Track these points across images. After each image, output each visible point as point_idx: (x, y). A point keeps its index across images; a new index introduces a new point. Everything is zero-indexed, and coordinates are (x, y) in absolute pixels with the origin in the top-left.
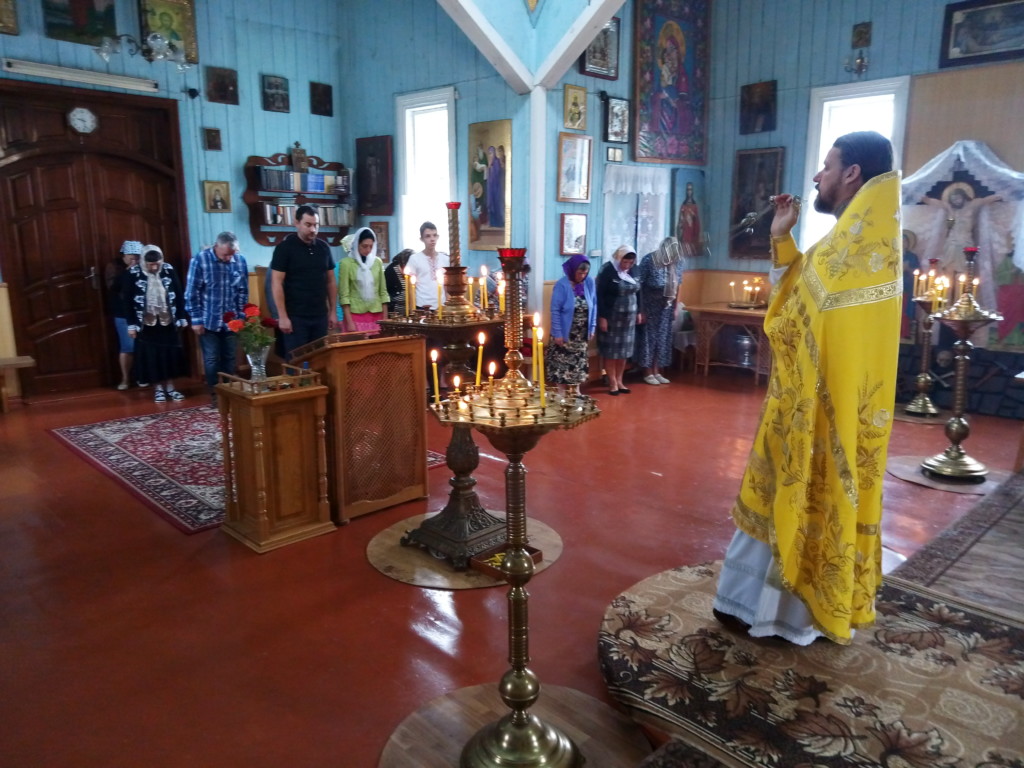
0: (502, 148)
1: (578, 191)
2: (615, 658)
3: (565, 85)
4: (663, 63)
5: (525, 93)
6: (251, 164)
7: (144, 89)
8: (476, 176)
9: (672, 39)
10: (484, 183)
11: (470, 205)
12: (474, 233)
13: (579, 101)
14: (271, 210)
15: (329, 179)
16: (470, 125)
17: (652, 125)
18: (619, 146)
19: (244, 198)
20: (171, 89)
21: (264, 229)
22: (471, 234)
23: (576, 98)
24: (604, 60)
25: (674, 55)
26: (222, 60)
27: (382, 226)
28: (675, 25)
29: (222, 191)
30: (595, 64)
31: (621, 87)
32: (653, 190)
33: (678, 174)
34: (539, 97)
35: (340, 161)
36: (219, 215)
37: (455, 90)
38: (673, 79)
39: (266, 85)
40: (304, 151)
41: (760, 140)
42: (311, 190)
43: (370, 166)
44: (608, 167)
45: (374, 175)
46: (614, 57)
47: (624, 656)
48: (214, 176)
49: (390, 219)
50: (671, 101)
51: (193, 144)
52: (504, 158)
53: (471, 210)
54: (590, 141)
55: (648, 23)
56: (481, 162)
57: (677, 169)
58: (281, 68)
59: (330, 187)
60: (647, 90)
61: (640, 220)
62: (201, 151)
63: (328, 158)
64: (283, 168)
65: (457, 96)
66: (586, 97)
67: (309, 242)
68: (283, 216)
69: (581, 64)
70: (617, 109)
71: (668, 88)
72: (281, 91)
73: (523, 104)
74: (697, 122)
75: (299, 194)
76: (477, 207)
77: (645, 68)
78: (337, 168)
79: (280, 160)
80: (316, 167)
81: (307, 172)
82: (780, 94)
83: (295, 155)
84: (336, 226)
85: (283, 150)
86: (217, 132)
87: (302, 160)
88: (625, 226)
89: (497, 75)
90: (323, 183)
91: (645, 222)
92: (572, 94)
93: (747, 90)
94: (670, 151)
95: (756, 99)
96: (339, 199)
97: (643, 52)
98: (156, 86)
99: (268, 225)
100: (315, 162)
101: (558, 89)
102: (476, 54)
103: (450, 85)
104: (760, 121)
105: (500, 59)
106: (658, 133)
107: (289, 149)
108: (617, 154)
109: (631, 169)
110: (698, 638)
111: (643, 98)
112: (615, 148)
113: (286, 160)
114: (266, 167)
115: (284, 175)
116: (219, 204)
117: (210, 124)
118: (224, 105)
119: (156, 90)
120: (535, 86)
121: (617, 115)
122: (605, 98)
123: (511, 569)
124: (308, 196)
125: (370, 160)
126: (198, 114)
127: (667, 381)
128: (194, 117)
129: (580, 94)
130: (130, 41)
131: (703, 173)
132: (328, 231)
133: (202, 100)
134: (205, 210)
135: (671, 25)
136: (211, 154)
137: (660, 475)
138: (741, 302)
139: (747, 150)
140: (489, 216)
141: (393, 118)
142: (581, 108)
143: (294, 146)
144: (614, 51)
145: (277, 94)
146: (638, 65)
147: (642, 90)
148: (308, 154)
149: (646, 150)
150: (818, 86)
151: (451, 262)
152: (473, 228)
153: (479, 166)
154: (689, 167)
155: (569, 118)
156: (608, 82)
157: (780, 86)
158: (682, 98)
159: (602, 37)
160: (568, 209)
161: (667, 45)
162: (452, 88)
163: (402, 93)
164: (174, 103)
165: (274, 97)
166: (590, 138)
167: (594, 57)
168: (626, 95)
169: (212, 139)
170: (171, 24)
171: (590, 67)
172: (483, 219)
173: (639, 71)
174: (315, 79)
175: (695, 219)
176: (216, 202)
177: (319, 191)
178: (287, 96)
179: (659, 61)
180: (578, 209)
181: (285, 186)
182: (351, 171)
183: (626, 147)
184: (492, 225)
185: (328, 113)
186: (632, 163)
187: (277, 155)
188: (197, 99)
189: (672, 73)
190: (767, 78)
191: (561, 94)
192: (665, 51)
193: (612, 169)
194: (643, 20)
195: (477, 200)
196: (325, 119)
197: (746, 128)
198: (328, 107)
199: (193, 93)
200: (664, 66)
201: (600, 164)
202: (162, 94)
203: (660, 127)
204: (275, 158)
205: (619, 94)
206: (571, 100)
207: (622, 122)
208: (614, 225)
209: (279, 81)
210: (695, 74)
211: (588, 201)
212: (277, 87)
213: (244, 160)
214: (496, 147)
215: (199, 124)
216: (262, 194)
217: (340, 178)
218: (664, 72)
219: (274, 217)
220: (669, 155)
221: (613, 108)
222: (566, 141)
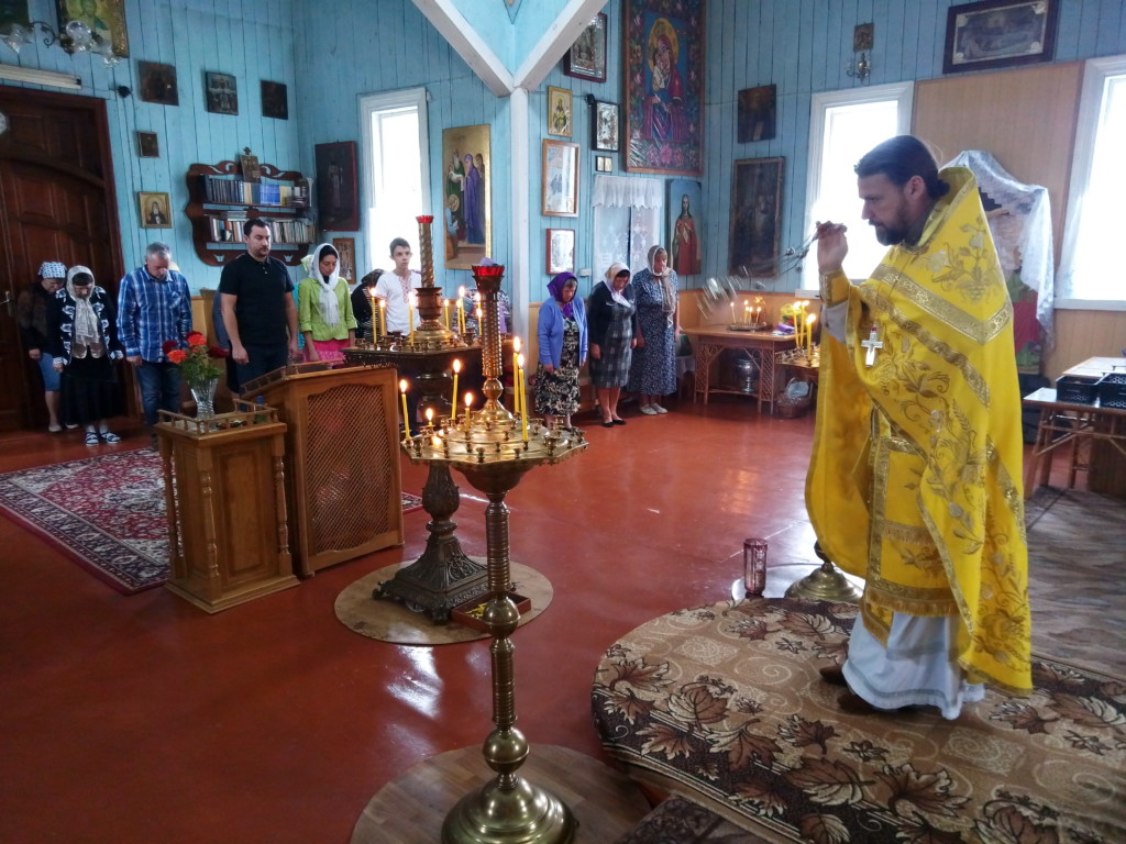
0: (480, 157)
1: (564, 203)
2: (610, 712)
3: (548, 88)
4: (655, 64)
5: (505, 95)
6: (194, 173)
7: (65, 85)
8: (451, 187)
9: (664, 38)
10: (461, 195)
11: (445, 218)
12: (452, 250)
13: (565, 104)
14: (219, 225)
15: (285, 190)
16: (443, 131)
17: (644, 131)
18: (608, 154)
19: (187, 211)
20: (96, 86)
21: (210, 246)
22: (448, 252)
23: (560, 101)
24: (591, 60)
25: (666, 55)
26: (157, 53)
27: (348, 243)
28: (667, 23)
29: (160, 205)
30: (582, 64)
31: (610, 90)
32: (646, 203)
33: (673, 186)
34: (519, 100)
35: (298, 170)
36: (158, 230)
37: (426, 91)
38: (666, 82)
39: (210, 81)
40: (255, 159)
41: (758, 149)
42: (264, 202)
43: (332, 175)
44: (597, 179)
45: (337, 186)
46: (602, 58)
47: (620, 709)
48: (149, 187)
49: (357, 236)
50: (664, 105)
51: (125, 149)
52: (483, 166)
53: (446, 225)
54: (577, 149)
55: (638, 20)
56: (457, 172)
57: (672, 180)
58: (227, 63)
59: (285, 199)
60: (638, 94)
61: (632, 237)
62: (135, 159)
63: (284, 165)
64: (231, 177)
65: (428, 97)
66: (571, 100)
67: (262, 260)
68: (233, 232)
69: (565, 64)
70: (605, 115)
71: (661, 92)
72: (227, 91)
73: (502, 108)
74: (692, 128)
75: (251, 207)
76: (453, 222)
77: (635, 68)
78: (294, 177)
79: (227, 169)
80: (270, 176)
81: (260, 181)
82: (779, 99)
83: (245, 163)
84: (296, 243)
85: (231, 157)
86: (153, 137)
87: (254, 168)
88: (617, 242)
89: (473, 74)
90: (279, 194)
91: (637, 237)
92: (555, 96)
93: (745, 95)
94: (664, 161)
95: (754, 105)
96: (298, 213)
97: (633, 51)
98: (79, 82)
99: (215, 242)
100: (268, 171)
101: (541, 92)
102: (450, 51)
103: (419, 86)
104: (759, 129)
105: (476, 55)
106: (651, 141)
107: (238, 156)
108: (608, 163)
109: (621, 180)
110: (698, 685)
111: (634, 102)
112: (604, 157)
113: (235, 170)
114: (211, 176)
115: (232, 186)
116: (157, 218)
117: (144, 127)
118: (161, 106)
119: (79, 87)
120: (516, 88)
121: (606, 121)
122: (592, 102)
123: (493, 620)
124: (261, 209)
125: (332, 169)
126: (131, 117)
127: (664, 411)
128: (126, 118)
129: (566, 97)
130: (44, 29)
131: (699, 184)
132: (285, 248)
133: (134, 100)
134: (141, 226)
135: (662, 23)
136: (147, 161)
137: (658, 512)
138: (742, 324)
139: (745, 160)
140: (467, 232)
141: (357, 121)
142: (567, 112)
143: (244, 153)
144: (602, 51)
145: (224, 93)
146: (628, 66)
147: (633, 93)
148: (261, 161)
149: (637, 159)
150: (819, 91)
151: (423, 282)
152: (450, 244)
153: (455, 176)
154: (685, 178)
155: (553, 124)
156: (595, 84)
157: (779, 91)
158: (676, 103)
159: (588, 35)
160: (555, 223)
161: (660, 45)
162: (423, 89)
163: (366, 94)
164: (103, 101)
165: (220, 97)
166: (577, 145)
167: (580, 57)
168: (615, 99)
169: (148, 145)
170: (95, 12)
171: (575, 68)
172: (460, 234)
173: (628, 74)
174: (267, 77)
175: (691, 234)
176: (153, 215)
177: (274, 204)
178: (235, 96)
179: (651, 62)
180: (565, 224)
181: (234, 199)
182: (311, 181)
183: (616, 156)
184: (470, 242)
185: (284, 116)
186: (623, 173)
187: (225, 162)
188: (129, 98)
189: (664, 75)
190: (765, 82)
191: (544, 97)
192: (656, 51)
193: (601, 180)
194: (633, 16)
195: (453, 213)
196: (278, 122)
197: (744, 136)
198: (282, 109)
199: (124, 91)
200: (656, 68)
201: (588, 174)
202: (87, 92)
203: (653, 134)
204: (221, 166)
205: (607, 97)
206: (555, 103)
207: (612, 129)
208: (605, 242)
209: (225, 78)
210: (689, 76)
211: (576, 215)
212: (223, 86)
213: (186, 168)
214: (474, 155)
215: (131, 127)
216: (206, 206)
217: (297, 189)
218: (655, 75)
219: (222, 233)
220: (663, 165)
221: (601, 113)
222: (551, 149)
